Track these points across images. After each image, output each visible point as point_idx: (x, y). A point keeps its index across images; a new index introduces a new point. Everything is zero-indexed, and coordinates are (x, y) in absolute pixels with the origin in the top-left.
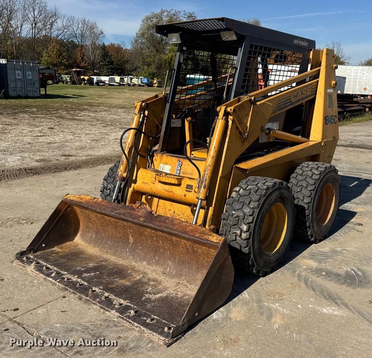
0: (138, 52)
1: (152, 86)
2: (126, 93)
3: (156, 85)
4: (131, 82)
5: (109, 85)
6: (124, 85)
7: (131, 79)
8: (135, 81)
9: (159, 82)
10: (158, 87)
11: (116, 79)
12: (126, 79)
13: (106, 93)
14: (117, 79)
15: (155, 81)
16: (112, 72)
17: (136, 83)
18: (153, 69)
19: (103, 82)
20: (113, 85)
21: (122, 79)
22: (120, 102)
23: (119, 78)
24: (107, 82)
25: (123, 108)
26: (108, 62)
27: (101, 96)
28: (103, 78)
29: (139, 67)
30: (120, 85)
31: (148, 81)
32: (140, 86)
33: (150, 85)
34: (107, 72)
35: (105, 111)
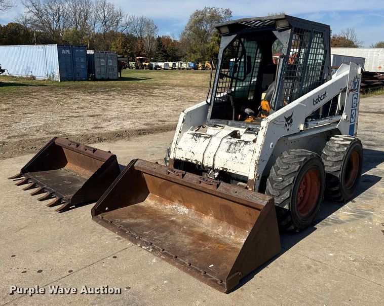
0: (185, 42)
1: (197, 69)
2: (179, 75)
3: (201, 68)
4: (181, 66)
5: (164, 69)
6: (175, 69)
7: (181, 64)
8: (184, 65)
9: (203, 66)
10: (202, 69)
11: (170, 65)
12: (177, 64)
13: (164, 75)
14: (171, 64)
15: (200, 65)
16: (166, 58)
17: (185, 67)
18: (198, 56)
19: (160, 67)
20: (167, 69)
21: (174, 64)
22: (178, 82)
23: (172, 63)
24: (163, 67)
25: (183, 86)
26: (162, 51)
27: (162, 78)
28: (160, 64)
29: (186, 54)
30: (173, 69)
31: (194, 65)
32: (188, 69)
33: (196, 68)
34: (162, 59)
35: (171, 89)
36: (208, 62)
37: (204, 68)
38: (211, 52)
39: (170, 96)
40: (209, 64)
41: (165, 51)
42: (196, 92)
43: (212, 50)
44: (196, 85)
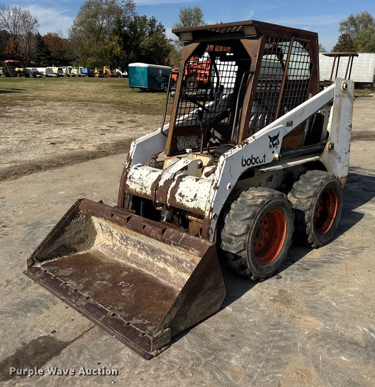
0: (76, 40)
1: (94, 76)
2: (64, 84)
3: (97, 75)
4: (70, 72)
5: (47, 76)
6: (62, 76)
7: (70, 69)
8: (74, 71)
9: (100, 72)
10: (99, 77)
11: (53, 70)
12: (64, 70)
13: (43, 85)
14: (55, 70)
15: (96, 71)
16: (49, 63)
17: (76, 73)
18: (92, 60)
19: (40, 74)
20: (51, 76)
21: (60, 70)
22: (58, 94)
23: (57, 68)
24: (45, 74)
25: (61, 101)
26: (44, 52)
27: (37, 89)
28: (40, 70)
29: (78, 57)
30: (58, 76)
31: (88, 71)
32: (80, 76)
33: (91, 75)
34: (44, 63)
35: (39, 105)
36: (107, 67)
37: (102, 75)
38: (110, 55)
39: (30, 116)
40: (108, 70)
41: (49, 53)
42: (76, 108)
43: (111, 52)
44: (82, 98)
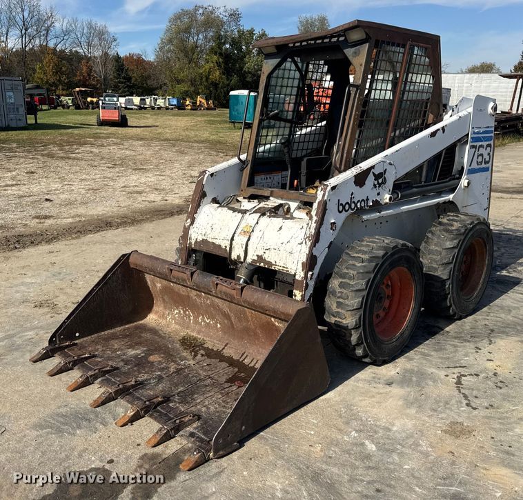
0: (163, 64)
1: (184, 109)
2: (147, 118)
3: (190, 107)
4: (155, 104)
5: (126, 108)
6: (145, 108)
7: (156, 100)
8: (161, 102)
9: (193, 103)
10: (191, 109)
11: (134, 101)
12: (148, 101)
14: (137, 100)
15: (188, 103)
16: (129, 92)
17: (162, 105)
18: (183, 87)
20: (132, 109)
21: (143, 101)
23: (139, 98)
24: (123, 105)
25: (142, 139)
26: (124, 78)
29: (165, 84)
30: (141, 108)
31: (178, 102)
32: (167, 109)
33: (181, 107)
34: (123, 92)
36: (201, 97)
37: (195, 107)
38: (207, 80)
40: (203, 101)
41: (129, 79)
42: (160, 149)
43: (207, 78)
44: (168, 136)
